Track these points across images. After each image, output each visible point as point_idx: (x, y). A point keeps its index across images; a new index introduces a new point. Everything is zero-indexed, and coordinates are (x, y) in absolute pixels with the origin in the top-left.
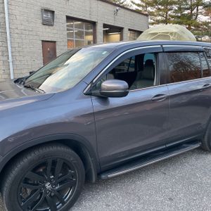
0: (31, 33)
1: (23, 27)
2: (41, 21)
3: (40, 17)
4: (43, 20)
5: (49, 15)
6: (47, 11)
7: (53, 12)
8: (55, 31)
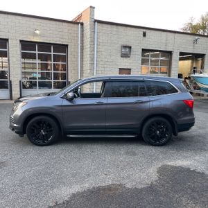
0: (111, 63)
1: (106, 60)
2: (120, 54)
4: (122, 54)
5: (127, 50)
6: (125, 47)
7: (130, 47)
8: (131, 61)
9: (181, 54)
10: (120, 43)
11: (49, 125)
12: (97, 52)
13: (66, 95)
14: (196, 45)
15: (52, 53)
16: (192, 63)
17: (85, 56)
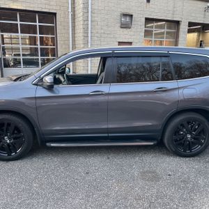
0: (109, 36)
1: (102, 31)
2: (119, 25)
3: (119, 21)
4: (122, 24)
5: (128, 19)
6: (125, 15)
7: (132, 16)
8: (132, 33)
9: (191, 24)
10: (119, 10)
11: (17, 129)
12: (92, 21)
13: (41, 80)
14: (207, 14)
15: (38, 24)
16: (199, 36)
17: (76, 28)
